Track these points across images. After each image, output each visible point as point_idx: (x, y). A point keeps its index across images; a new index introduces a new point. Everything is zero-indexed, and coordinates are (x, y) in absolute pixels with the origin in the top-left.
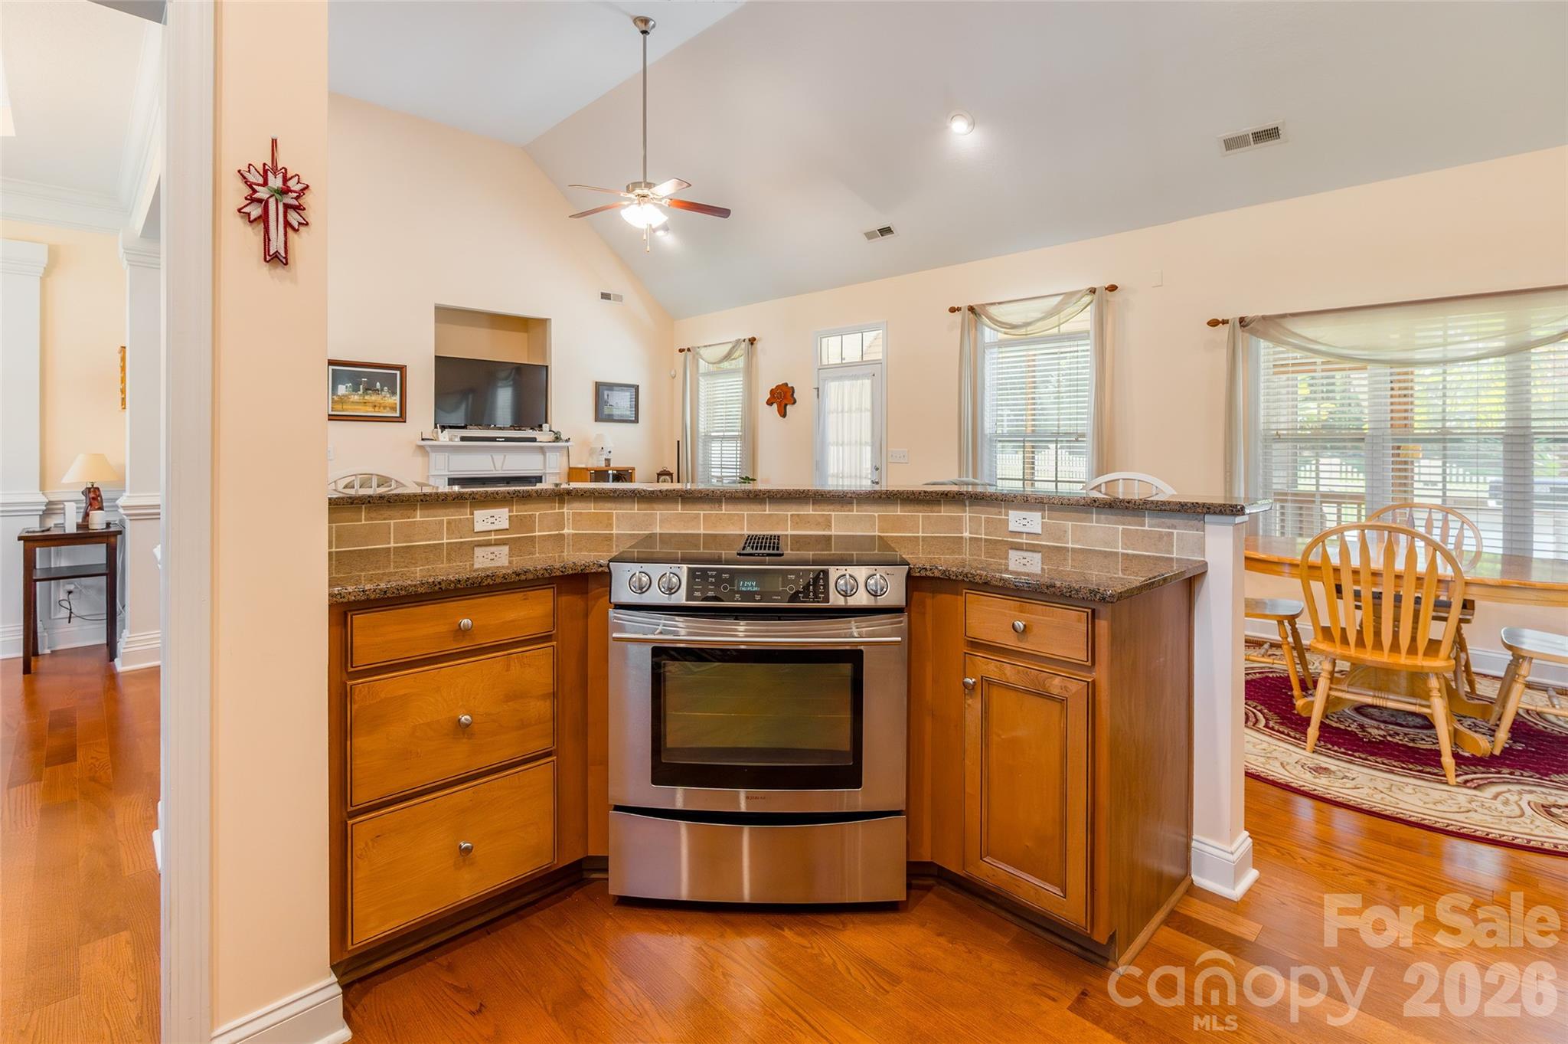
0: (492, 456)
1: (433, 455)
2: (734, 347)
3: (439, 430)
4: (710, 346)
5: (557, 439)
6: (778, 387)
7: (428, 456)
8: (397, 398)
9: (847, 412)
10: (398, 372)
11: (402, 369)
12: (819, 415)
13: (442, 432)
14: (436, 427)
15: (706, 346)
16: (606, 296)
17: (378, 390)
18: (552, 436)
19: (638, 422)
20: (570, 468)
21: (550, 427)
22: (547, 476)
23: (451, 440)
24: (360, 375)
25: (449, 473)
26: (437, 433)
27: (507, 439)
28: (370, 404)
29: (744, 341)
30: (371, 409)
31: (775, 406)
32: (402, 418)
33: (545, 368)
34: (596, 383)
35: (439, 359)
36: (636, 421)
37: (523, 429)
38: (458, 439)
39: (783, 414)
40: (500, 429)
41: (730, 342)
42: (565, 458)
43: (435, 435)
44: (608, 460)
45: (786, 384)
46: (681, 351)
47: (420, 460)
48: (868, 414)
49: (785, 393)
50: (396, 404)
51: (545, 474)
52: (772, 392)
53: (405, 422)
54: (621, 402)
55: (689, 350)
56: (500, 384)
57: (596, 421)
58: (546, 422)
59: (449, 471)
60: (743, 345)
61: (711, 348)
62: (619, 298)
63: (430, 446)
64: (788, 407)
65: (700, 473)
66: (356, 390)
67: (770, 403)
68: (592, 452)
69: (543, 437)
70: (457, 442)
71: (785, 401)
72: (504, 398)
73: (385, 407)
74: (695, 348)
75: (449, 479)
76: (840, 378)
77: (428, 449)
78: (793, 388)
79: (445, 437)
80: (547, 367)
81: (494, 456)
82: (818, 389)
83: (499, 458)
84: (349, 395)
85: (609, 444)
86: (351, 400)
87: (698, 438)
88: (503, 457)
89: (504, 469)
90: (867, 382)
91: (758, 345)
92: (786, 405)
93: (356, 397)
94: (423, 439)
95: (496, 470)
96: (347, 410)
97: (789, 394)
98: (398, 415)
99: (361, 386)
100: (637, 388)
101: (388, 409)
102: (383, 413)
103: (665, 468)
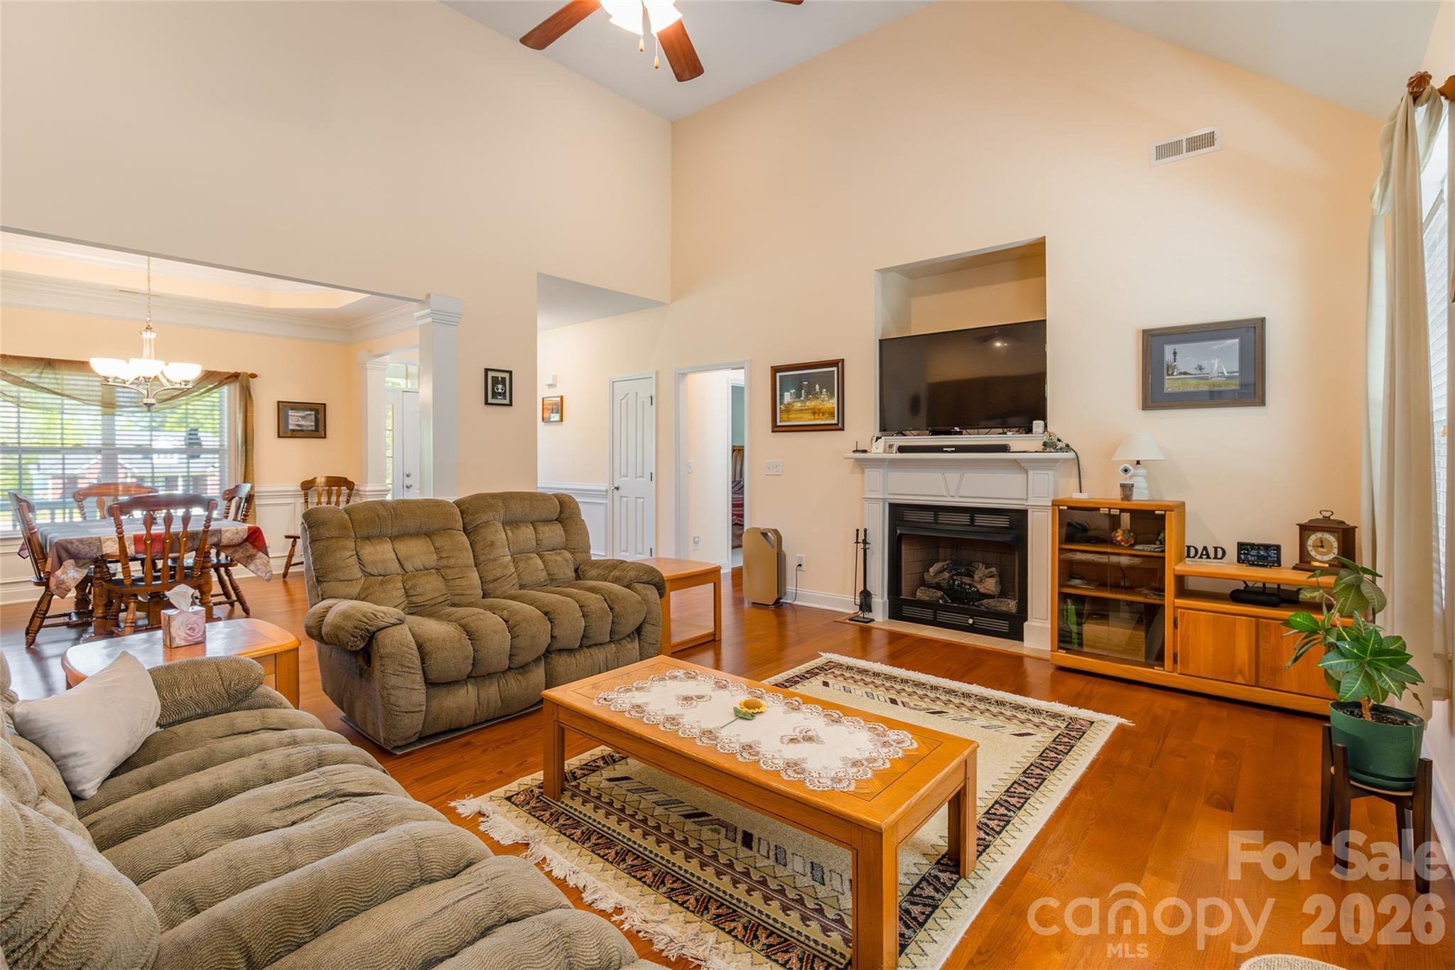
0: (942, 474)
8: (835, 403)
10: (835, 369)
11: (839, 364)
13: (877, 440)
14: (877, 435)
16: (1168, 151)
17: (818, 393)
18: (1045, 442)
19: (1263, 403)
21: (1046, 427)
22: (1034, 512)
23: (887, 450)
24: (803, 379)
25: (889, 497)
27: (960, 449)
28: (811, 411)
30: (811, 417)
32: (840, 424)
34: (1146, 331)
36: (1256, 400)
38: (894, 448)
44: (1126, 488)
47: (856, 478)
50: (834, 407)
51: (1030, 507)
53: (843, 428)
57: (1143, 409)
58: (1040, 419)
59: (888, 494)
66: (798, 395)
69: (1023, 443)
70: (894, 454)
73: (824, 414)
75: (888, 505)
79: (878, 448)
80: (1046, 322)
81: (945, 474)
83: (952, 477)
84: (793, 402)
86: (796, 407)
88: (959, 476)
89: (961, 495)
93: (799, 404)
95: (950, 496)
96: (792, 419)
98: (836, 420)
99: (803, 391)
100: (1260, 324)
101: (828, 415)
102: (822, 420)
103: (1327, 514)
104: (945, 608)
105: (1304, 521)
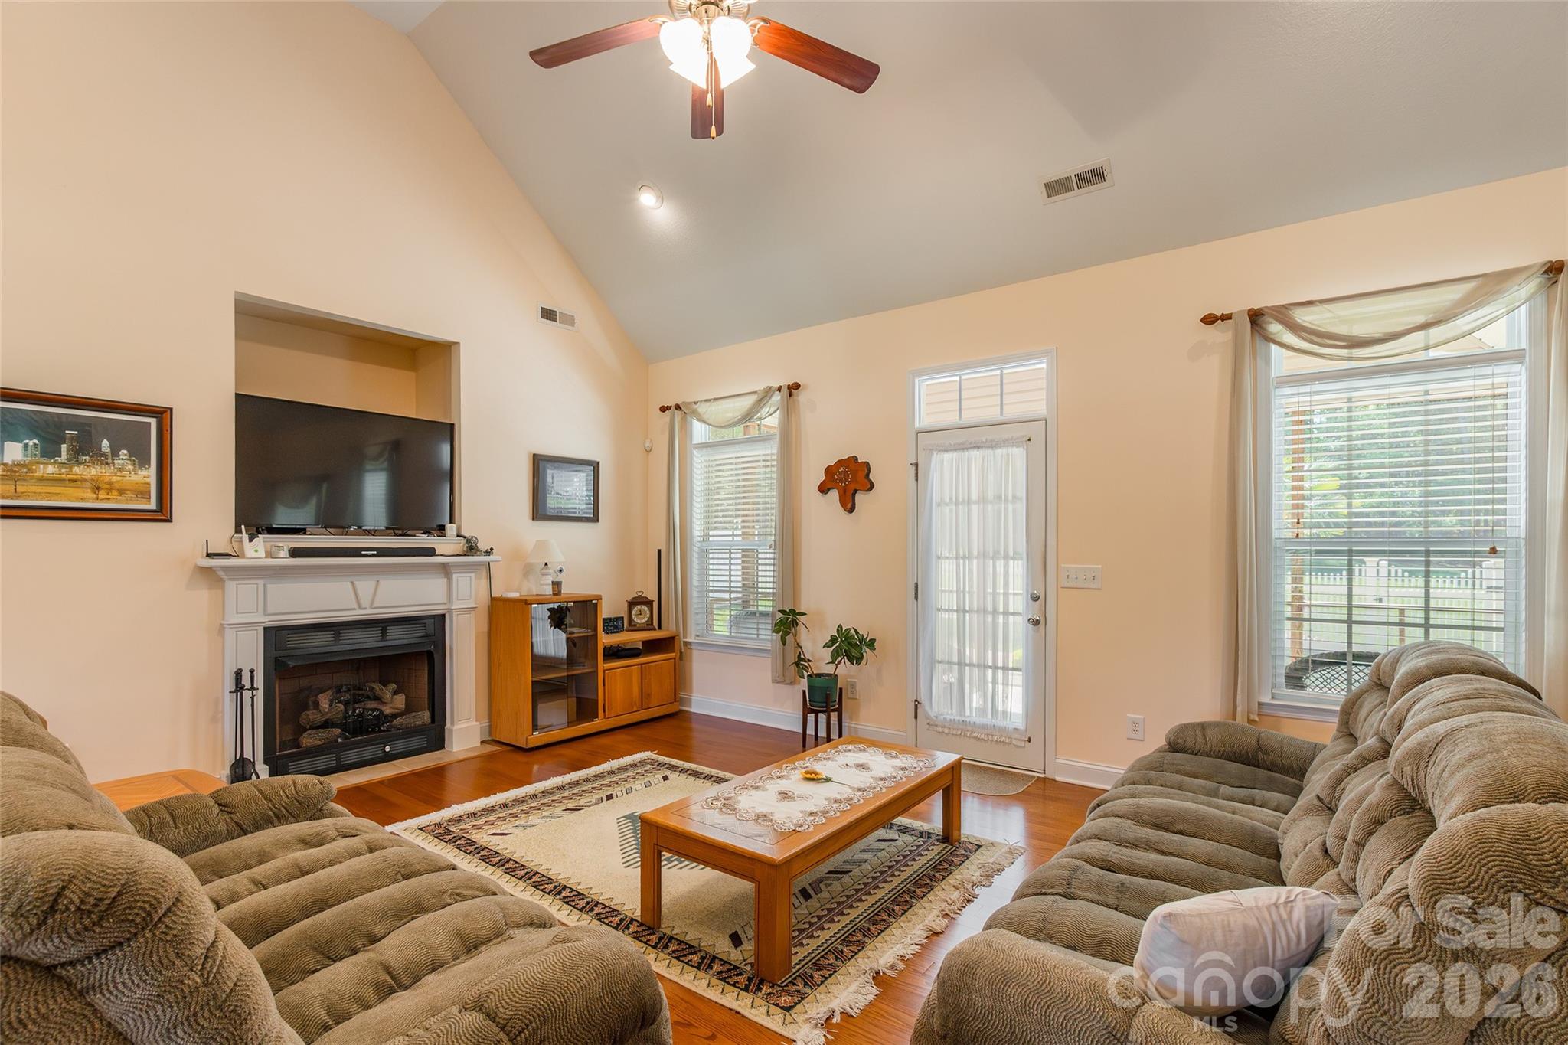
0: (352, 583)
1: (231, 586)
2: (760, 400)
3: (245, 537)
4: (715, 399)
5: (471, 548)
6: (840, 463)
7: (223, 588)
8: (150, 475)
9: (978, 502)
10: (153, 422)
11: (162, 414)
12: (918, 507)
13: (251, 540)
14: (238, 531)
15: (707, 401)
16: (548, 314)
17: (105, 455)
18: (462, 545)
19: (598, 521)
20: (493, 599)
21: (459, 529)
22: (455, 615)
23: (269, 555)
24: (61, 424)
25: (267, 619)
26: (241, 542)
27: (382, 552)
28: (88, 485)
29: (779, 389)
30: (90, 494)
31: (834, 495)
32: (163, 513)
33: (449, 428)
34: (534, 455)
35: (243, 402)
36: (595, 518)
37: (409, 532)
38: (284, 553)
39: (849, 505)
40: (369, 533)
41: (755, 392)
42: (484, 582)
43: (236, 546)
44: (557, 585)
45: (855, 459)
46: (663, 409)
47: (203, 596)
48: (1021, 507)
49: (855, 473)
50: (149, 484)
51: (450, 611)
52: (829, 471)
53: (170, 520)
54: (571, 490)
55: (678, 407)
56: (368, 467)
57: (533, 519)
58: (451, 522)
59: (266, 614)
60: (777, 397)
61: (716, 403)
62: (569, 320)
63: (225, 568)
64: (859, 496)
65: (695, 600)
66: (49, 451)
67: (823, 489)
68: (528, 570)
69: (446, 546)
70: (284, 559)
71: (852, 487)
72: (375, 487)
73: (121, 492)
74: (690, 403)
75: (266, 629)
76: (962, 448)
77: (221, 573)
78: (867, 464)
79: (256, 550)
80: (452, 426)
81: (356, 583)
82: (917, 465)
83: (365, 586)
84: (31, 463)
85: (557, 558)
86: (39, 474)
87: (692, 544)
88: (373, 583)
89: (375, 605)
90: (1018, 453)
91: (802, 397)
92: (856, 491)
93: (51, 469)
94: (209, 555)
95: (360, 608)
96: (26, 495)
97: (862, 474)
98: (153, 505)
99: (64, 447)
100: (596, 466)
101: (130, 495)
102: (117, 502)
103: (640, 594)
104: (347, 747)
105: (629, 599)
